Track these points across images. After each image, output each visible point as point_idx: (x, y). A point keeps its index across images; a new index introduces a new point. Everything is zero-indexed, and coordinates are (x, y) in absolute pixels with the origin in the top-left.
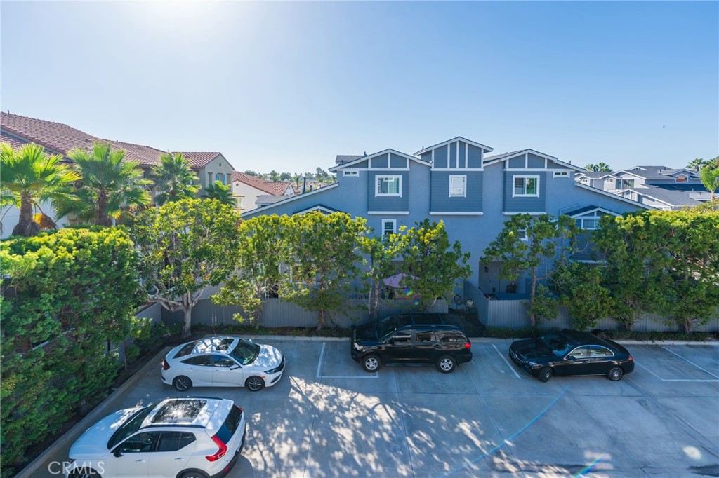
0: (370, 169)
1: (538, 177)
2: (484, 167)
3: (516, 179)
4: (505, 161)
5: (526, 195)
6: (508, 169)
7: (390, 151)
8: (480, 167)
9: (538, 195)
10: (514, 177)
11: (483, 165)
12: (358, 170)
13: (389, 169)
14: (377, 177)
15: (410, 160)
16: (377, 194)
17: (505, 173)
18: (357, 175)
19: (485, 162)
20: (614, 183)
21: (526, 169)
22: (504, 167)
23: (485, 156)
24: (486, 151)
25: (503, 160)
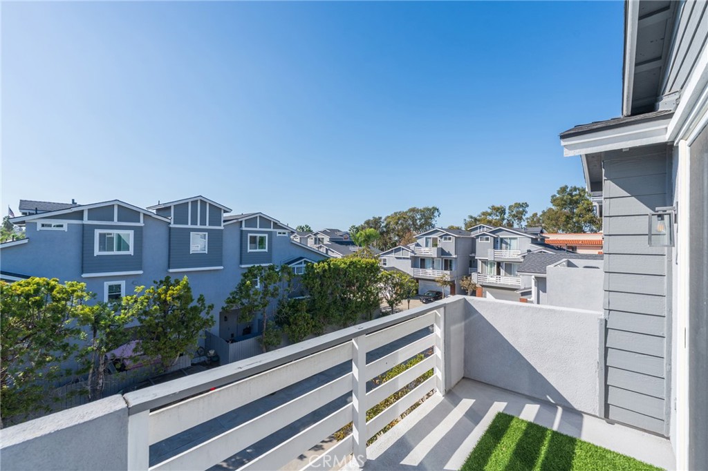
0: (86, 221)
1: (266, 235)
2: (224, 226)
3: (251, 237)
4: (241, 222)
5: (258, 250)
6: (244, 228)
7: (117, 202)
8: (220, 225)
9: (266, 250)
10: (249, 235)
11: (223, 224)
12: (65, 223)
13: (116, 222)
14: (97, 232)
15: (144, 214)
16: (97, 252)
17: (242, 231)
18: (65, 228)
19: (225, 221)
20: (313, 240)
21: (258, 229)
22: (241, 226)
23: (225, 215)
24: (225, 212)
25: (240, 220)
